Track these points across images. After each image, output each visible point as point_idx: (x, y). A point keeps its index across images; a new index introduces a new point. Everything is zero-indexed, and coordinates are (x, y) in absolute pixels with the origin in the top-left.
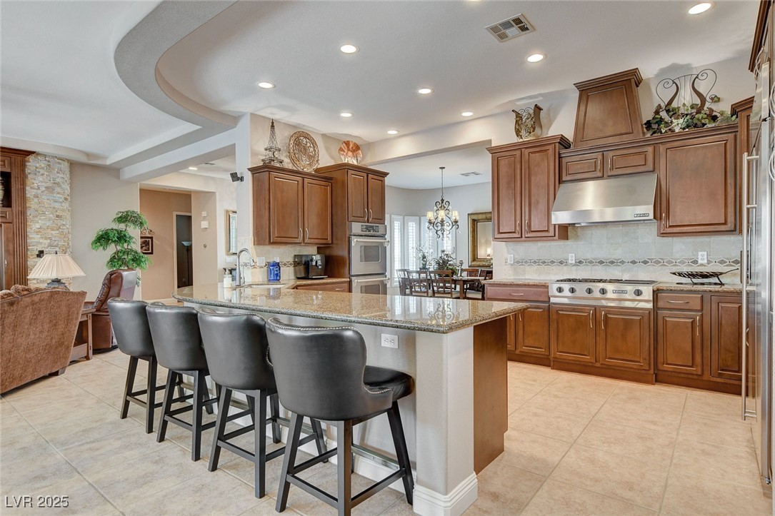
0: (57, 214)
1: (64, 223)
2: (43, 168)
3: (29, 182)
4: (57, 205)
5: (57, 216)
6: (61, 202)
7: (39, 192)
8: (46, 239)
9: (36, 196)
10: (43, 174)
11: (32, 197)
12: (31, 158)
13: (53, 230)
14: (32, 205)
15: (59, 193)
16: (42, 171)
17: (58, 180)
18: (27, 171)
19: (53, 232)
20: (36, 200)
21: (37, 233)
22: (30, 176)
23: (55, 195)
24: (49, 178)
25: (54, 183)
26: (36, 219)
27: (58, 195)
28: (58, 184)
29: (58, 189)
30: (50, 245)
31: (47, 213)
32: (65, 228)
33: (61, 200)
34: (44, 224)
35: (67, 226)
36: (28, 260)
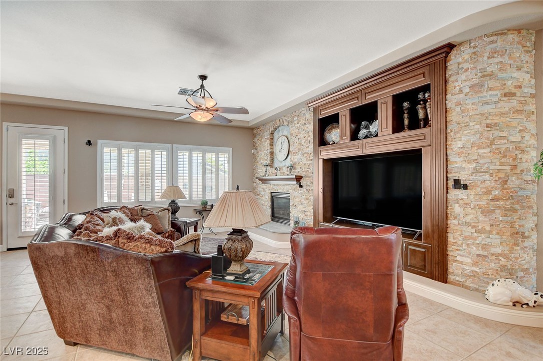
0: (488, 122)
1: (504, 134)
2: (466, 61)
3: (450, 87)
4: (487, 109)
5: (488, 126)
6: (497, 102)
7: (462, 96)
8: (469, 162)
9: (459, 104)
10: (467, 70)
11: (453, 106)
12: (454, 52)
13: (480, 147)
14: (453, 117)
15: (491, 89)
16: (466, 66)
17: (489, 70)
18: (449, 73)
19: (481, 151)
20: (458, 109)
21: (459, 154)
22: (451, 79)
23: (485, 94)
24: (474, 71)
25: (484, 76)
26: (458, 135)
27: (490, 93)
28: (491, 75)
29: (492, 83)
30: (476, 171)
31: (471, 124)
32: (503, 141)
33: (495, 99)
34: (468, 141)
35: (512, 139)
36: (447, 192)
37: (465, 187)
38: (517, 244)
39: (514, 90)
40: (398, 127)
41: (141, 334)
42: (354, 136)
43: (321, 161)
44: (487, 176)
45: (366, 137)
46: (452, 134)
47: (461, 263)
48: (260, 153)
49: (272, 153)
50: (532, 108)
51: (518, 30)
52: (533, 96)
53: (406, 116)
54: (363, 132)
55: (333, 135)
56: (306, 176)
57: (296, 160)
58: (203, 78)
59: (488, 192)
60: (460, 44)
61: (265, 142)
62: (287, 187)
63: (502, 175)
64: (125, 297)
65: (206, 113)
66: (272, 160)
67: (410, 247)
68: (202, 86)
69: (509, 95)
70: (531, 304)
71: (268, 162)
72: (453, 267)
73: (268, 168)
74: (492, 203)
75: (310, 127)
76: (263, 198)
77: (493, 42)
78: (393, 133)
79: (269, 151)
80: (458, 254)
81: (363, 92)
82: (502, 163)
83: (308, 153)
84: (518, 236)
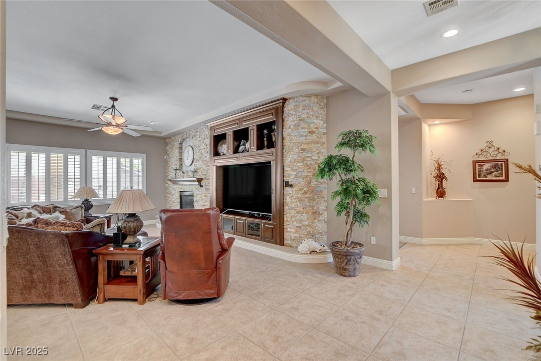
0: (302, 147)
1: (309, 155)
2: (292, 110)
3: (285, 124)
4: (302, 139)
5: (302, 150)
6: (306, 136)
7: (290, 130)
8: (293, 170)
9: (289, 135)
10: (292, 115)
11: (286, 136)
12: (287, 103)
13: (298, 162)
14: (286, 143)
15: (303, 128)
16: (292, 112)
17: (303, 116)
18: (285, 115)
19: (299, 164)
20: (288, 138)
21: (289, 166)
22: (285, 119)
23: (300, 131)
24: (295, 116)
25: (300, 120)
26: (288, 154)
27: (303, 130)
28: (303, 120)
29: (303, 124)
30: (296, 176)
31: (294, 148)
32: (309, 159)
33: (305, 134)
34: (293, 158)
35: (313, 158)
36: (284, 189)
37: (291, 186)
38: (315, 219)
39: (314, 130)
40: (260, 147)
41: (58, 286)
42: (236, 151)
43: (215, 168)
44: (301, 179)
45: (243, 151)
46: (286, 153)
47: (290, 232)
48: (171, 159)
49: (181, 160)
50: (324, 140)
51: (317, 96)
52: (325, 134)
53: (265, 139)
54: (241, 148)
55: (223, 148)
56: (205, 179)
57: (198, 166)
58: (114, 99)
59: (302, 189)
60: (290, 99)
61: (175, 150)
62: (191, 187)
63: (308, 179)
64: (44, 262)
65: (116, 129)
66: (181, 165)
67: (266, 225)
68: (113, 106)
69: (311, 132)
70: (318, 251)
71: (178, 167)
72: (286, 236)
73: (178, 171)
74: (303, 195)
75: (208, 141)
76: (174, 196)
77: (304, 101)
78: (257, 150)
79: (178, 157)
80: (289, 228)
81: (241, 120)
82: (308, 172)
83: (206, 161)
84: (316, 214)
